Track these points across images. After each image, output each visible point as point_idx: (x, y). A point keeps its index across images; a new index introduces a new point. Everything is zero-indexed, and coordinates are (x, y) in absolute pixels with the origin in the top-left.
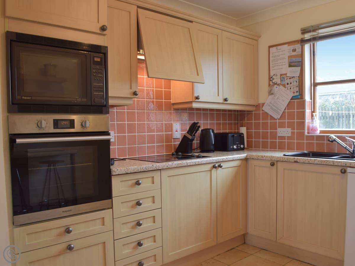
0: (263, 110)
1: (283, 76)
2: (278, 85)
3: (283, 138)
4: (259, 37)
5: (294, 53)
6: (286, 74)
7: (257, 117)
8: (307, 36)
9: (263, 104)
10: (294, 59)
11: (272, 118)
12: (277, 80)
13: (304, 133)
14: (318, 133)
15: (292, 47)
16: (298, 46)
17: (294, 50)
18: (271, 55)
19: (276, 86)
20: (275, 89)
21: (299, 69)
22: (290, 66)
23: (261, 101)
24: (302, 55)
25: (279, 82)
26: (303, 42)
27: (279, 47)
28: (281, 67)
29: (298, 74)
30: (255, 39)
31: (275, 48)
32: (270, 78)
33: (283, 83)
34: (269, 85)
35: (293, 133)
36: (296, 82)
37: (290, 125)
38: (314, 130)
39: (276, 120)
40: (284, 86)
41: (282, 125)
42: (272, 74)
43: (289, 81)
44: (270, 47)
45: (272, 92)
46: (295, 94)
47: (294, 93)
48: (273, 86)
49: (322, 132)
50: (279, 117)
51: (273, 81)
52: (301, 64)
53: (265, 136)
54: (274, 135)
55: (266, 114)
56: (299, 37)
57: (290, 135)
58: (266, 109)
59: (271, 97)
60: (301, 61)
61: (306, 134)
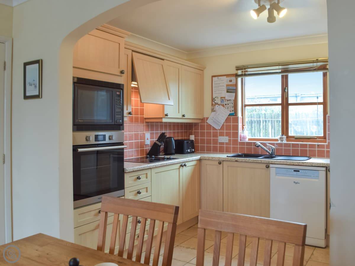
0: (207, 123)
1: (223, 99)
2: (219, 105)
3: (223, 143)
4: (205, 68)
5: (231, 83)
6: (225, 98)
7: (203, 127)
8: (240, 72)
9: (207, 118)
10: (231, 88)
11: (214, 129)
12: (218, 101)
13: (237, 140)
14: (247, 140)
15: (229, 78)
16: (233, 78)
17: (231, 81)
18: (213, 83)
19: (217, 105)
20: (217, 107)
21: (234, 94)
22: (228, 92)
23: (206, 116)
24: (236, 85)
25: (219, 103)
26: (237, 76)
27: (220, 78)
28: (220, 92)
29: (233, 98)
30: (201, 70)
31: (216, 78)
32: (213, 100)
33: (223, 104)
34: (212, 104)
35: (230, 140)
36: (232, 103)
37: (228, 134)
38: (244, 138)
39: (217, 130)
40: (223, 106)
41: (222, 134)
42: (214, 96)
43: (227, 102)
44: (213, 76)
45: (214, 110)
46: (232, 112)
47: (230, 111)
48: (215, 105)
49: (250, 139)
50: (220, 129)
51: (215, 102)
52: (236, 91)
53: (209, 142)
54: (216, 142)
55: (209, 126)
56: (234, 72)
57: (227, 141)
58: (209, 122)
59: (213, 113)
60: (235, 89)
61: (239, 141)
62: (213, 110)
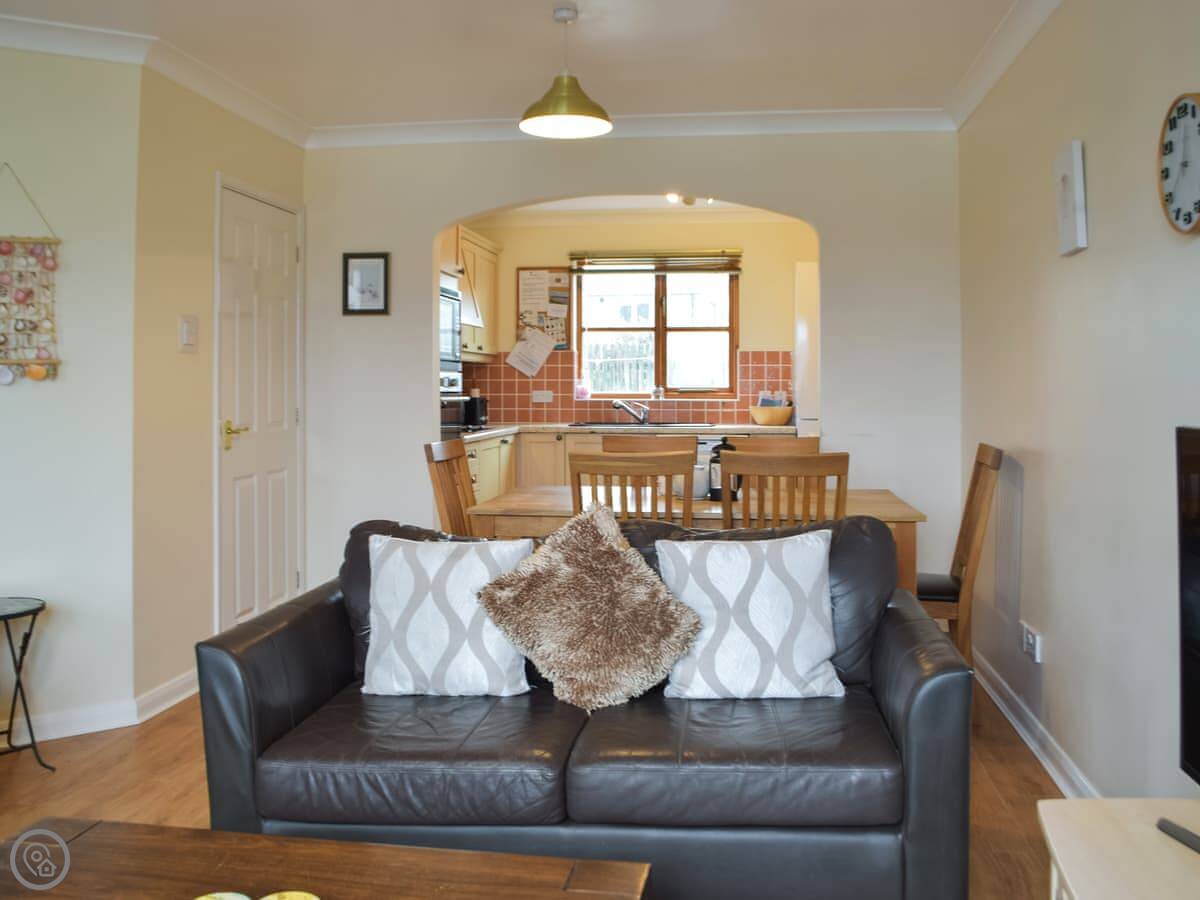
0: (505, 363)
1: (542, 315)
2: (532, 326)
3: (540, 405)
4: (501, 250)
5: (558, 285)
6: (545, 313)
7: (495, 373)
8: (575, 265)
9: (506, 355)
10: (559, 294)
11: (522, 375)
12: (532, 319)
13: (572, 397)
14: (588, 398)
15: (555, 275)
16: (564, 276)
17: (558, 280)
18: (521, 282)
19: (528, 328)
20: (527, 332)
21: (565, 307)
22: (552, 301)
23: (502, 349)
24: (570, 289)
25: (535, 322)
26: (571, 271)
27: (534, 272)
28: (536, 301)
29: (565, 315)
30: (495, 254)
31: (527, 273)
32: (519, 316)
33: (541, 325)
34: (518, 326)
35: (555, 398)
36: (561, 325)
37: (552, 387)
38: (583, 393)
39: (527, 377)
40: (542, 329)
41: (538, 386)
42: (522, 310)
43: (549, 323)
44: (520, 269)
45: (523, 337)
46: (561, 343)
47: (558, 340)
48: (524, 328)
49: (593, 396)
50: (534, 374)
51: (525, 320)
52: (568, 301)
53: (510, 402)
54: (525, 402)
55: (511, 370)
56: (566, 263)
57: (550, 400)
58: (511, 361)
59: (520, 344)
60: (567, 296)
61: (575, 399)
62: (519, 338)
